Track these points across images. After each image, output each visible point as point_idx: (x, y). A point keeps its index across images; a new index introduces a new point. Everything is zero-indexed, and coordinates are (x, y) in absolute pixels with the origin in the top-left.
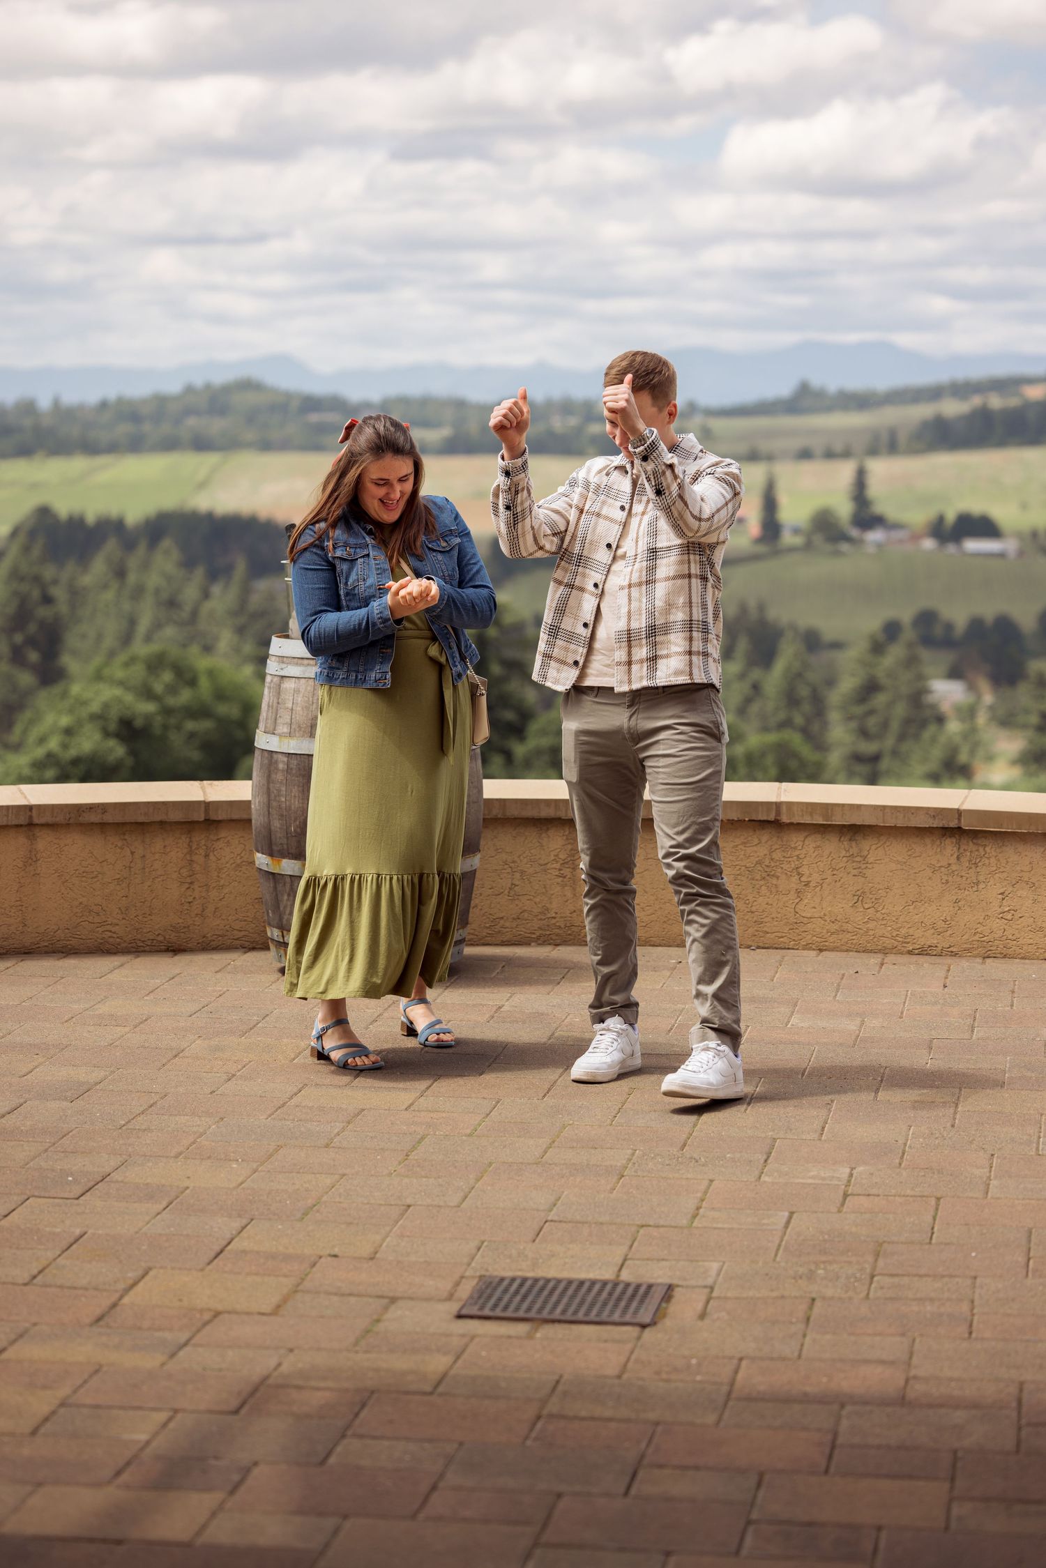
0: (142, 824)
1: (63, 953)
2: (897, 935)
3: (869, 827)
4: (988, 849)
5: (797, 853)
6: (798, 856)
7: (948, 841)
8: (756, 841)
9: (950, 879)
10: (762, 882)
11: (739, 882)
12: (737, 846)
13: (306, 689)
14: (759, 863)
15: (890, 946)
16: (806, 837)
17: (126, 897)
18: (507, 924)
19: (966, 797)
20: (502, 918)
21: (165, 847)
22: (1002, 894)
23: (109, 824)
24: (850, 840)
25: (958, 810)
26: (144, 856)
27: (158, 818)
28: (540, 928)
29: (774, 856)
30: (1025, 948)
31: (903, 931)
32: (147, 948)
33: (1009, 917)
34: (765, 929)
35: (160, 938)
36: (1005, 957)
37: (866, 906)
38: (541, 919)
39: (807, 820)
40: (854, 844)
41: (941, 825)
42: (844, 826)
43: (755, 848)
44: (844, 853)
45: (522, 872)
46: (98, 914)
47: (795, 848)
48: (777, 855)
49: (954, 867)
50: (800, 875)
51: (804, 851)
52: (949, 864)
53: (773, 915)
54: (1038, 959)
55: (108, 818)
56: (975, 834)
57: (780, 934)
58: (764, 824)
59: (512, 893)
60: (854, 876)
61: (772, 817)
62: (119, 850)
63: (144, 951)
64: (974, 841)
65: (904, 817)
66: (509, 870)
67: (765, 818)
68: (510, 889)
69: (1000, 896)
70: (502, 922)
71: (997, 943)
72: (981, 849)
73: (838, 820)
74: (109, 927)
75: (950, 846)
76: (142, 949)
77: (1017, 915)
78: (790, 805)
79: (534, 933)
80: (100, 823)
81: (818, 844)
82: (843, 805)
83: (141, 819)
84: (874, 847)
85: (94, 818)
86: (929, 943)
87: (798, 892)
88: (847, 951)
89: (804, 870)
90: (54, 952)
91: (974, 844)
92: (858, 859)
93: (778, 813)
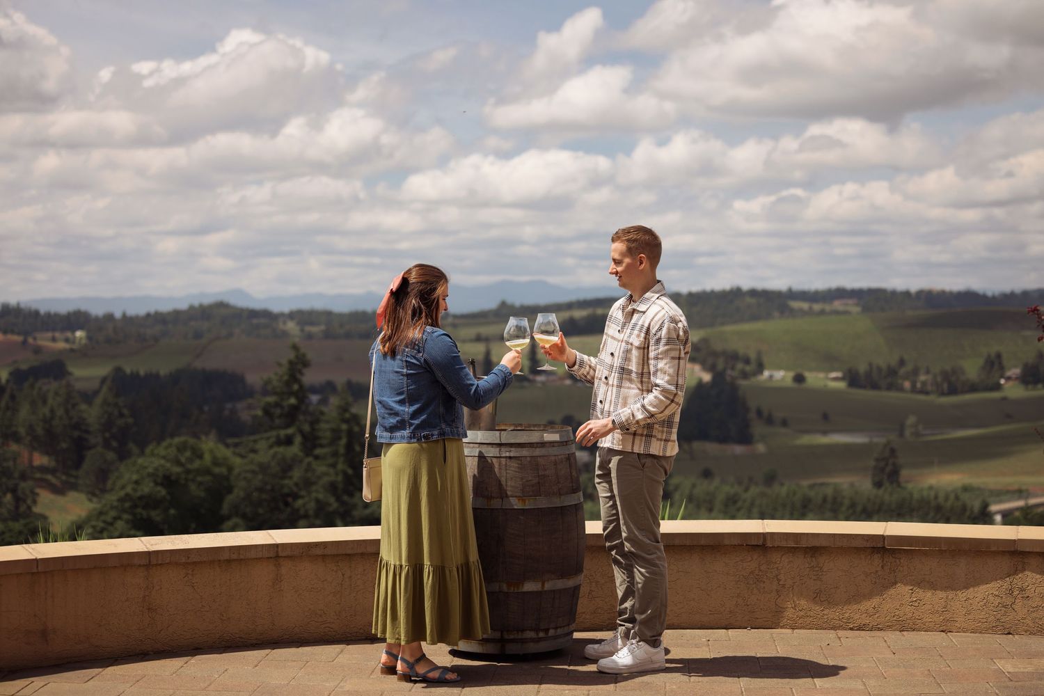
0: (349, 555)
1: (298, 642)
2: (843, 618)
3: (824, 547)
4: (902, 561)
5: (777, 566)
6: (777, 568)
7: (876, 556)
8: (750, 559)
9: (877, 581)
10: (754, 586)
11: (739, 586)
12: (737, 562)
13: (472, 464)
14: (752, 573)
15: (838, 625)
16: (783, 555)
17: (339, 604)
18: (588, 617)
19: (886, 527)
20: (584, 613)
21: (364, 570)
22: (911, 590)
23: (328, 555)
24: (811, 557)
25: (883, 536)
26: (350, 577)
27: (360, 551)
28: (609, 619)
29: (762, 568)
30: (927, 624)
31: (847, 615)
32: (353, 638)
33: (916, 604)
34: (757, 616)
35: (361, 631)
36: (914, 630)
37: (822, 600)
38: (609, 613)
39: (784, 544)
40: (814, 559)
41: (872, 546)
42: (807, 547)
43: (749, 564)
44: (807, 565)
45: (597, 582)
46: (321, 616)
47: (776, 563)
48: (763, 567)
49: (879, 573)
50: (779, 580)
51: (781, 565)
52: (877, 571)
53: (761, 607)
54: (936, 631)
55: (328, 552)
56: (893, 552)
57: (765, 619)
58: (755, 547)
59: (590, 596)
60: (814, 580)
61: (760, 543)
62: (334, 574)
63: (352, 640)
64: (893, 555)
65: (848, 541)
66: (588, 581)
67: (755, 543)
68: (589, 593)
69: (910, 591)
70: (584, 615)
71: (908, 621)
72: (898, 561)
73: (804, 544)
74: (328, 625)
75: (877, 559)
76: (349, 639)
77: (922, 603)
78: (772, 534)
79: (605, 622)
80: (322, 555)
81: (791, 559)
82: (807, 534)
83: (349, 552)
84: (827, 561)
85: (319, 552)
86: (863, 623)
87: (777, 591)
88: (810, 629)
89: (782, 577)
90: (293, 642)
91: (893, 557)
92: (817, 569)
93: (765, 540)
